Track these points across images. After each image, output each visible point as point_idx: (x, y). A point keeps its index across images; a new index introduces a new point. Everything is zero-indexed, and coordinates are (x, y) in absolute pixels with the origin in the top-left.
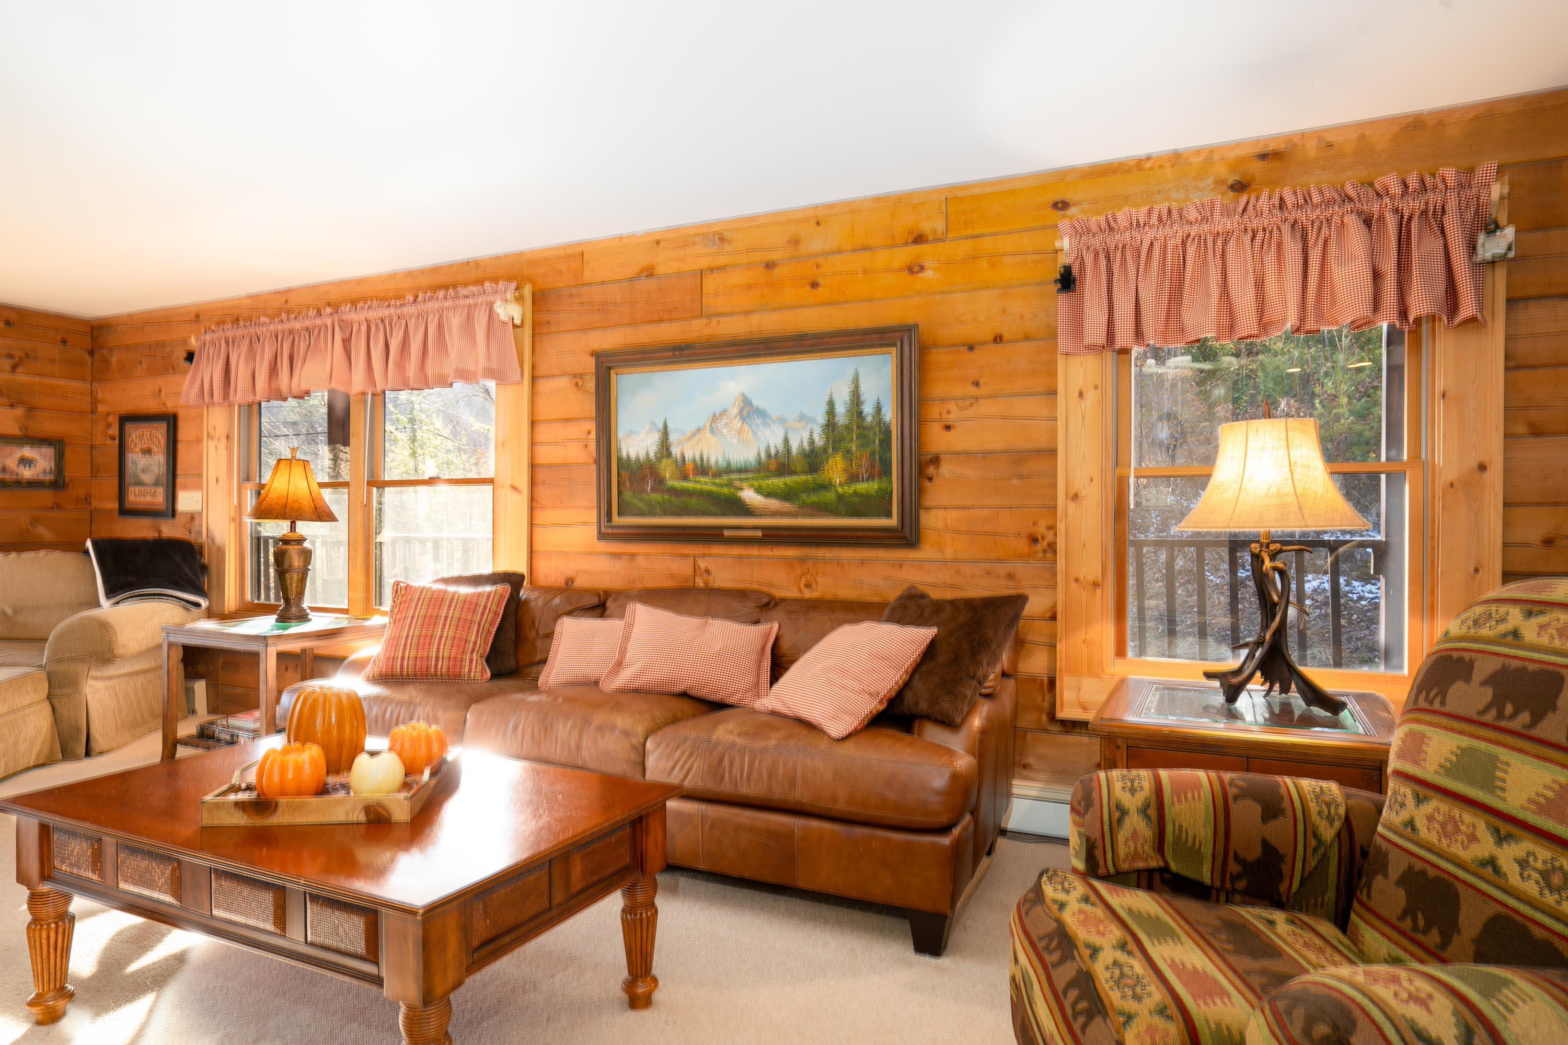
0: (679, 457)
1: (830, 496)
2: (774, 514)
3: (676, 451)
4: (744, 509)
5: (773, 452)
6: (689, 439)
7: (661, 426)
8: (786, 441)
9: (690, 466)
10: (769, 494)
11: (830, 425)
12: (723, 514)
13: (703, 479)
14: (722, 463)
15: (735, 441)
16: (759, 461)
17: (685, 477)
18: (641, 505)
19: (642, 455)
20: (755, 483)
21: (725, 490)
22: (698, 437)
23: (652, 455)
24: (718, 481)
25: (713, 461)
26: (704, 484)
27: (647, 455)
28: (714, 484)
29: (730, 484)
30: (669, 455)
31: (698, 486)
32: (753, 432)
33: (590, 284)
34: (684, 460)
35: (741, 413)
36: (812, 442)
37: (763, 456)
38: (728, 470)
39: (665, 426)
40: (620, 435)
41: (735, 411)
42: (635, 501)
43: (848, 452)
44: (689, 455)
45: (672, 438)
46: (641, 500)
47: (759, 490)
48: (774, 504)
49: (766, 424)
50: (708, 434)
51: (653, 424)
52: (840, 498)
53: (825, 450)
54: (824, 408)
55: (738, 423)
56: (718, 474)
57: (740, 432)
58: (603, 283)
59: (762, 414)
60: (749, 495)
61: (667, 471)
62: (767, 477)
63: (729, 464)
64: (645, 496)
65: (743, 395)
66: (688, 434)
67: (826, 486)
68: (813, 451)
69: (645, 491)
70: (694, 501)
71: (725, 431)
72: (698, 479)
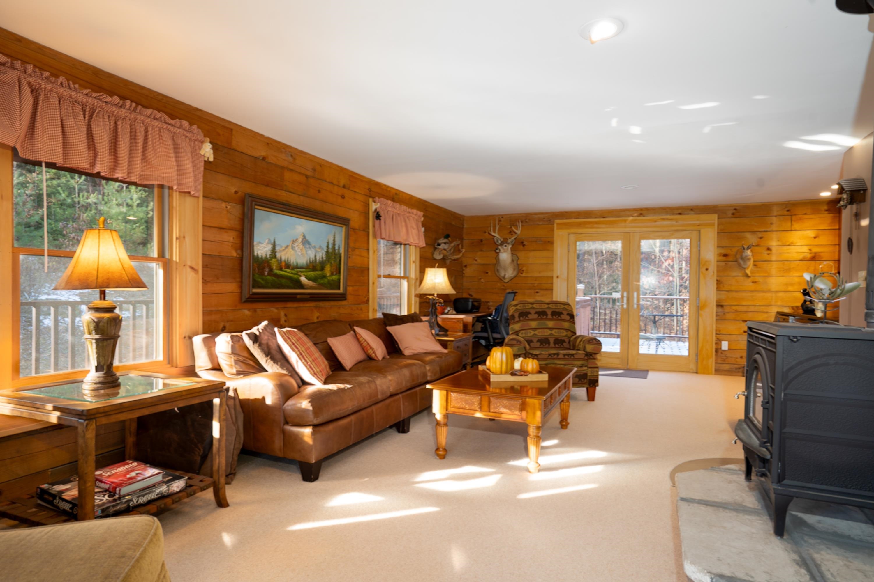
0: (279, 259)
1: (326, 281)
2: (311, 288)
3: (278, 255)
4: (300, 285)
5: (311, 260)
6: (284, 250)
7: (272, 242)
8: (315, 256)
9: (283, 264)
10: (309, 279)
11: (327, 252)
12: (295, 288)
13: (288, 270)
14: (295, 264)
15: (300, 254)
16: (307, 264)
17: (281, 269)
18: (263, 282)
19: (264, 256)
20: (306, 274)
21: (295, 276)
22: (287, 250)
23: (268, 256)
24: (293, 272)
25: (292, 262)
26: (288, 273)
27: (266, 255)
28: (292, 273)
29: (296, 274)
30: (275, 257)
31: (286, 274)
32: (306, 251)
34: (281, 260)
35: (302, 241)
36: (322, 258)
37: (308, 262)
38: (297, 267)
39: (274, 242)
40: (255, 243)
41: (300, 240)
42: (260, 280)
43: (331, 263)
44: (283, 258)
45: (277, 248)
46: (262, 279)
47: (307, 277)
48: (311, 283)
49: (310, 248)
50: (291, 250)
51: (269, 240)
52: (329, 281)
53: (326, 261)
54: (326, 245)
55: (301, 246)
56: (293, 269)
57: (301, 250)
58: (242, 153)
59: (309, 243)
60: (303, 279)
61: (274, 264)
62: (309, 272)
63: (297, 264)
64: (264, 277)
65: (303, 233)
66: (284, 248)
67: (324, 277)
68: (322, 261)
69: (264, 274)
70: (283, 281)
71: (296, 249)
72: (286, 270)
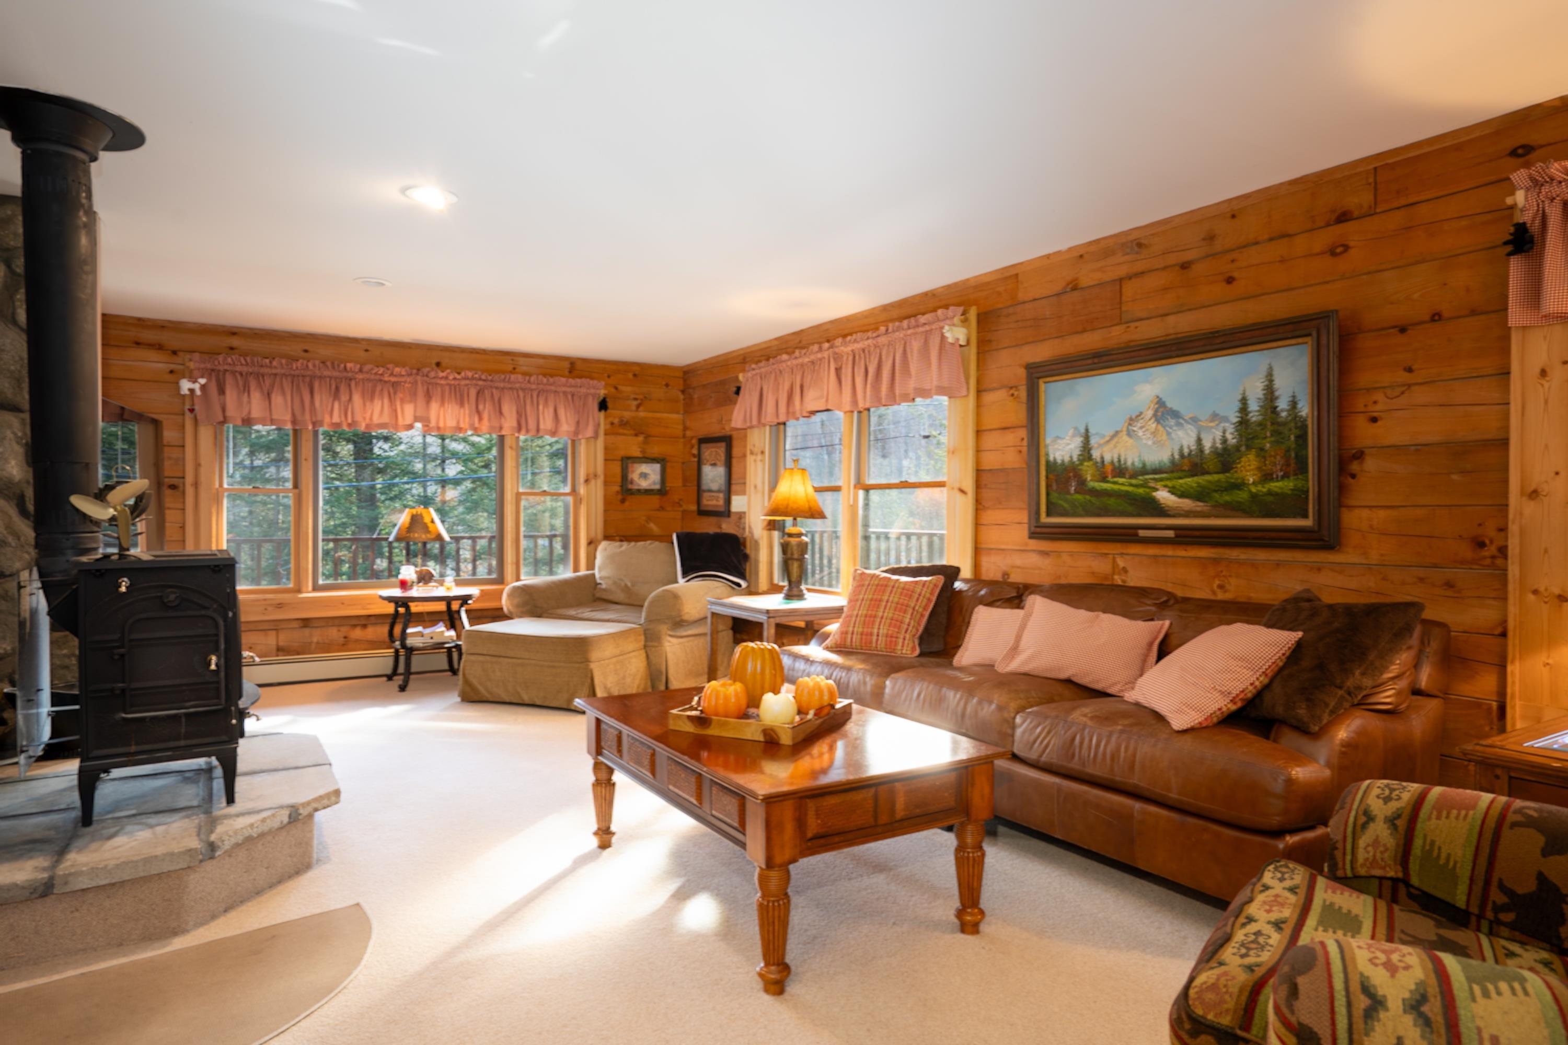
0: (1099, 460)
1: (1242, 496)
2: (1188, 514)
3: (1096, 454)
4: (1158, 509)
5: (1186, 451)
6: (1108, 441)
7: (1083, 431)
8: (1199, 440)
9: (1109, 468)
10: (1182, 494)
11: (1243, 423)
12: (1140, 515)
13: (1121, 480)
14: (1138, 464)
15: (1150, 443)
16: (1173, 461)
17: (1104, 479)
18: (1066, 505)
19: (1067, 459)
20: (1170, 484)
21: (1141, 491)
22: (1116, 440)
23: (1075, 459)
24: (1134, 481)
25: (1129, 463)
26: (1122, 485)
27: (1071, 457)
28: (1131, 485)
29: (1144, 485)
30: (1090, 458)
31: (1116, 487)
32: (1169, 434)
33: (1024, 303)
34: (1103, 462)
35: (1155, 415)
36: (1224, 441)
37: (1177, 456)
38: (1144, 471)
39: (1087, 430)
40: (1048, 441)
41: (1150, 413)
42: (1061, 502)
43: (1262, 449)
44: (1108, 458)
45: (1093, 441)
46: (1066, 501)
47: (1173, 491)
48: (1187, 503)
49: (1179, 425)
50: (1125, 438)
51: (1076, 429)
52: (1254, 496)
53: (1237, 448)
54: (1237, 405)
55: (1153, 425)
56: (1134, 475)
57: (1154, 433)
58: (1035, 300)
59: (1175, 414)
60: (1163, 496)
61: (1089, 474)
62: (1181, 478)
63: (1144, 465)
64: (1069, 497)
65: (1158, 397)
66: (1107, 438)
67: (1238, 486)
68: (1225, 449)
69: (1068, 493)
70: (1111, 501)
71: (1140, 433)
72: (1116, 479)
